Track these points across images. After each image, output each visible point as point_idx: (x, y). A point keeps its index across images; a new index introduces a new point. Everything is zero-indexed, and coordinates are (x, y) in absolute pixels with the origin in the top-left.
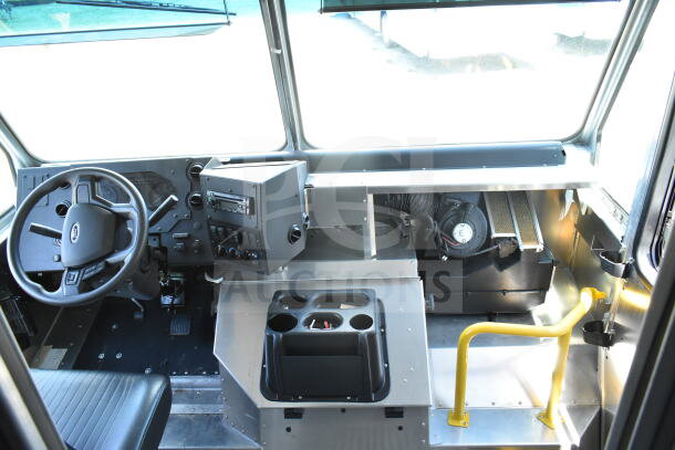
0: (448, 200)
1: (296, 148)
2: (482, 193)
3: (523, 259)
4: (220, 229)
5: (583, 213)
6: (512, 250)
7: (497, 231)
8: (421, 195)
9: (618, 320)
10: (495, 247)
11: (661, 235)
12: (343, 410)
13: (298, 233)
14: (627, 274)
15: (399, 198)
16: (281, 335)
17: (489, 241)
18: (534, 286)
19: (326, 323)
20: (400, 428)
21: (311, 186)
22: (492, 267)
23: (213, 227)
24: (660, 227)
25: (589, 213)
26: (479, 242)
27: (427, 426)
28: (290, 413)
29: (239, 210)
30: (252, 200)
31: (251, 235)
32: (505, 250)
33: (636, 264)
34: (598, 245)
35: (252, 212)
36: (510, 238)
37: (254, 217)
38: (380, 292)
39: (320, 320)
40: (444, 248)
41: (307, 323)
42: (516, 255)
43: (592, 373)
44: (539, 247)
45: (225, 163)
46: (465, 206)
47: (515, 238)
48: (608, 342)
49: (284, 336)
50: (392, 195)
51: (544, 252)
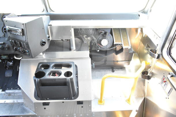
0: (100, 31)
1: (47, 11)
2: (111, 29)
3: (124, 51)
4: (13, 41)
5: (144, 36)
6: (121, 48)
7: (116, 42)
8: (91, 29)
9: (153, 71)
10: (115, 47)
11: (172, 45)
12: (63, 102)
13: (45, 43)
14: (158, 57)
15: (83, 30)
16: (39, 80)
17: (113, 45)
18: (127, 60)
19: (56, 74)
20: (82, 107)
21: (51, 25)
22: (114, 54)
23: (11, 40)
24: (172, 42)
25: (146, 36)
26: (110, 45)
27: (91, 106)
28: (45, 104)
29: (18, 34)
30: (22, 30)
31: (24, 43)
32: (118, 48)
33: (162, 54)
34: (148, 47)
35: (23, 34)
36: (120, 44)
37: (24, 36)
38: (76, 62)
39: (54, 73)
40: (98, 47)
41: (49, 74)
42: (122, 50)
43: (143, 86)
44: (129, 47)
45: (18, 16)
46: (105, 33)
47: (122, 44)
48: (149, 78)
49: (40, 80)
50: (81, 29)
51: (131, 49)
